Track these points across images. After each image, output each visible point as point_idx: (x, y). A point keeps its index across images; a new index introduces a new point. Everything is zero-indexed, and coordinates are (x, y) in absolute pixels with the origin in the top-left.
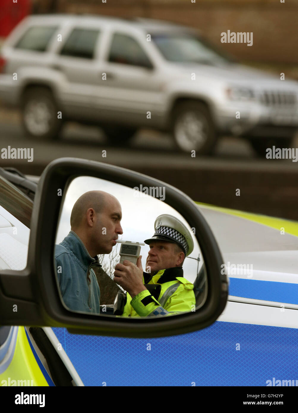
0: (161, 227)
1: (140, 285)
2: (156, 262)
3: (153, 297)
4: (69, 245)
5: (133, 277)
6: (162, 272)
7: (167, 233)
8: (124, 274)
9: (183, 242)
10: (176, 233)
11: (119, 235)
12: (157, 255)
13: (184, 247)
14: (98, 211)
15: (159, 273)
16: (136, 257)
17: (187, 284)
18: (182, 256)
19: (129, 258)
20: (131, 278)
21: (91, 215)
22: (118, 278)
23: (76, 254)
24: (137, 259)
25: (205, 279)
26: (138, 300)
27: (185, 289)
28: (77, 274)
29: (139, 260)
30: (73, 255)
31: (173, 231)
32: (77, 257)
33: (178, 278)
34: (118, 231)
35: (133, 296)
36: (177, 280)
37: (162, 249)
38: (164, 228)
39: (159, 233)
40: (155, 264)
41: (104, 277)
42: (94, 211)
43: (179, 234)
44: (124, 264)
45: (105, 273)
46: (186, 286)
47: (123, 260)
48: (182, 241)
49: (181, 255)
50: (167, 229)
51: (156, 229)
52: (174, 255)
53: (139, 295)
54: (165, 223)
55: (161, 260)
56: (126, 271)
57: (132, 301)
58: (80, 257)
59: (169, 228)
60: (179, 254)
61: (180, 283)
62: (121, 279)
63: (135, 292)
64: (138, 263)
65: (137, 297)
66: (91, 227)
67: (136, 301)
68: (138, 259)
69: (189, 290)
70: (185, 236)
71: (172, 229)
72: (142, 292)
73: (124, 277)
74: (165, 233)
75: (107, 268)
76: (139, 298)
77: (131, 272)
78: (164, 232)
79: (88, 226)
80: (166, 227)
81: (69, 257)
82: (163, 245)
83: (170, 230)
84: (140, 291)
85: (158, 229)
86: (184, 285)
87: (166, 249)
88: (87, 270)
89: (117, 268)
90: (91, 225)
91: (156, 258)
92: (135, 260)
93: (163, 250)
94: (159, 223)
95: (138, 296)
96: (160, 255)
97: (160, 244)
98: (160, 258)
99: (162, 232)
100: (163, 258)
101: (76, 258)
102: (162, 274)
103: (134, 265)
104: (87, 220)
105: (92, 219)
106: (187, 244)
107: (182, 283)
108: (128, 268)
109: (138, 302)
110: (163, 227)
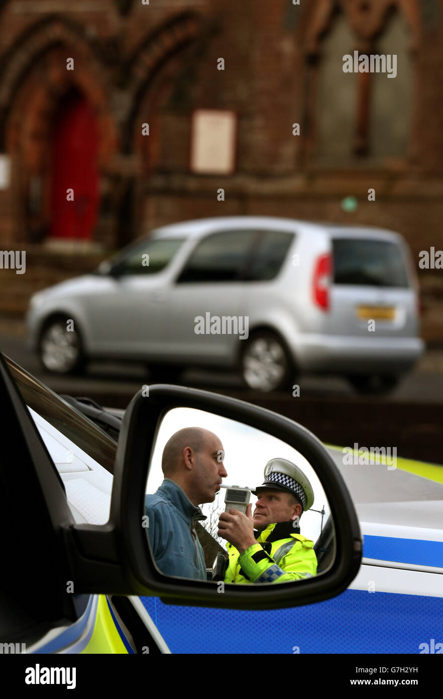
0: (271, 473)
1: (251, 538)
2: (265, 515)
3: (266, 552)
4: (165, 495)
5: (242, 528)
6: (272, 527)
7: (279, 480)
8: (230, 525)
9: (300, 492)
10: (291, 480)
11: (223, 478)
12: (266, 507)
13: (301, 499)
14: (196, 450)
15: (269, 527)
16: (245, 505)
17: (306, 541)
18: (298, 509)
19: (237, 506)
20: (239, 529)
21: (189, 456)
22: (223, 530)
23: (175, 504)
24: (246, 507)
25: (333, 534)
26: (247, 556)
27: (303, 546)
28: (179, 527)
29: (249, 509)
30: (172, 505)
31: (287, 478)
32: (178, 508)
33: (292, 535)
34: (221, 473)
35: (242, 551)
36: (292, 537)
37: (272, 499)
38: (276, 474)
39: (270, 480)
40: (264, 518)
41: (203, 535)
42: (191, 450)
43: (294, 482)
44: (231, 513)
45: (204, 528)
46: (304, 543)
47: (229, 508)
48: (298, 490)
49: (297, 507)
50: (279, 475)
52: (288, 508)
53: (250, 549)
54: (276, 469)
55: (271, 513)
56: (233, 521)
57: (241, 558)
58: (181, 508)
59: (282, 474)
60: (294, 506)
61: (296, 540)
62: (228, 531)
63: (244, 547)
64: (247, 513)
65: (246, 552)
66: (190, 470)
67: (245, 557)
68: (247, 507)
69: (308, 549)
70: (303, 485)
71: (286, 476)
72: (253, 546)
73: (230, 529)
74: (277, 480)
75: (206, 523)
76: (249, 553)
77: (239, 523)
78: (275, 479)
79: (187, 468)
80: (278, 473)
81: (168, 508)
82: (273, 494)
83: (283, 476)
84: (250, 545)
85: (268, 476)
86: (302, 543)
87: (278, 499)
88: (190, 523)
89: (222, 518)
90: (190, 467)
91: (265, 510)
92: (244, 508)
93: (274, 500)
94: (269, 469)
95: (248, 550)
96: (270, 506)
97: (269, 494)
98: (270, 510)
99: (273, 480)
100: (273, 510)
101: (175, 508)
102: (272, 530)
103: (243, 514)
104: (184, 462)
105: (190, 460)
106: (305, 494)
107: (299, 540)
108: (236, 518)
109: (248, 558)
110: (274, 473)
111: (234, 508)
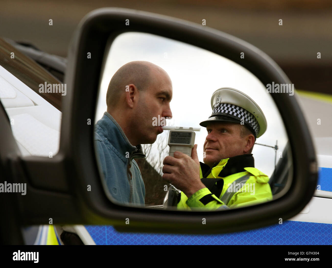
0: (220, 104)
1: (198, 183)
2: (217, 149)
3: (214, 196)
4: (102, 131)
5: (188, 172)
6: (225, 162)
7: (229, 112)
8: (175, 169)
9: (252, 121)
10: (242, 110)
12: (217, 141)
13: (254, 128)
14: (140, 88)
15: (220, 163)
16: (190, 147)
17: (260, 176)
18: (251, 140)
19: (182, 149)
20: (185, 173)
21: (132, 93)
22: (168, 175)
23: (111, 142)
24: (191, 149)
26: (195, 200)
27: (257, 182)
28: (114, 166)
29: (194, 150)
30: (108, 142)
31: (237, 109)
33: (246, 169)
34: (165, 114)
35: (189, 195)
36: (246, 171)
37: (223, 132)
38: (225, 105)
39: (219, 111)
40: (216, 152)
42: (135, 88)
43: (245, 112)
44: (175, 156)
46: (259, 179)
47: (174, 151)
48: (250, 120)
49: (250, 138)
50: (229, 106)
51: (213, 107)
53: (197, 194)
54: (225, 99)
55: (224, 147)
56: (178, 165)
57: (188, 201)
58: (118, 145)
59: (232, 105)
60: (247, 137)
61: (250, 174)
62: (173, 175)
63: (192, 191)
64: (193, 155)
65: (193, 196)
66: (131, 108)
67: (192, 201)
68: (193, 149)
69: (262, 184)
70: (255, 114)
71: (236, 107)
72: (200, 191)
73: (176, 173)
74: (227, 112)
77: (184, 166)
78: (225, 111)
79: (128, 107)
80: (227, 104)
81: (103, 146)
82: (225, 127)
83: (233, 107)
84: (198, 189)
85: (217, 107)
86: (256, 177)
87: (229, 131)
89: (167, 162)
90: (132, 106)
91: (216, 144)
92: (189, 151)
94: (217, 100)
95: (195, 195)
96: (222, 140)
97: (221, 127)
98: (222, 143)
99: (223, 111)
101: (112, 146)
102: (225, 165)
103: (188, 156)
104: (125, 99)
105: (132, 98)
106: (257, 123)
107: (252, 175)
108: (181, 161)
109: (195, 201)
110: (223, 104)
111: (179, 150)
